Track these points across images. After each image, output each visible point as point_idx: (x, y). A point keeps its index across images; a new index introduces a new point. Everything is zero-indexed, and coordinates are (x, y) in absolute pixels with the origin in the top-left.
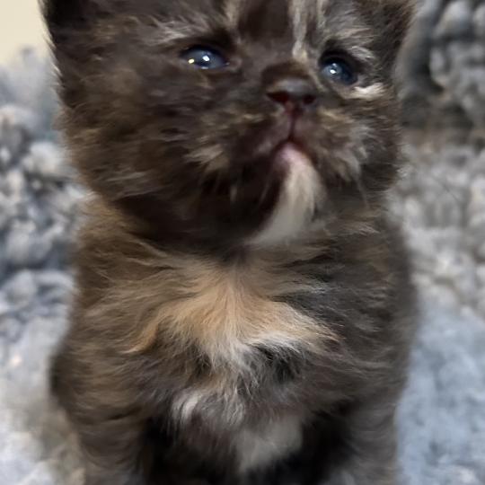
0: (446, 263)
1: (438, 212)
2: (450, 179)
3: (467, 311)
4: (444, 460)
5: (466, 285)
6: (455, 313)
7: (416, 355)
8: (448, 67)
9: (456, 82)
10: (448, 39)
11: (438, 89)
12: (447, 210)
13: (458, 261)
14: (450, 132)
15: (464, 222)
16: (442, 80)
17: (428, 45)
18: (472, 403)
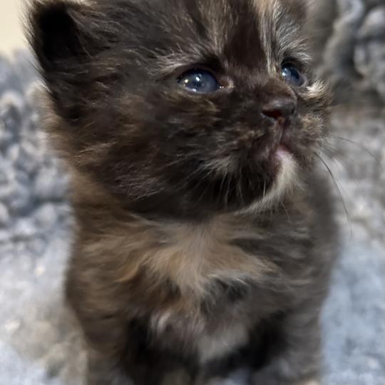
0: (361, 207)
1: (357, 169)
2: (366, 145)
3: (376, 243)
4: (356, 351)
5: (376, 224)
6: (367, 244)
7: (337, 274)
8: (368, 60)
9: (373, 72)
10: (368, 39)
11: (359, 77)
12: (363, 168)
13: (371, 205)
14: (368, 110)
15: (376, 177)
16: (363, 70)
17: (352, 43)
18: (378, 311)
